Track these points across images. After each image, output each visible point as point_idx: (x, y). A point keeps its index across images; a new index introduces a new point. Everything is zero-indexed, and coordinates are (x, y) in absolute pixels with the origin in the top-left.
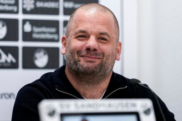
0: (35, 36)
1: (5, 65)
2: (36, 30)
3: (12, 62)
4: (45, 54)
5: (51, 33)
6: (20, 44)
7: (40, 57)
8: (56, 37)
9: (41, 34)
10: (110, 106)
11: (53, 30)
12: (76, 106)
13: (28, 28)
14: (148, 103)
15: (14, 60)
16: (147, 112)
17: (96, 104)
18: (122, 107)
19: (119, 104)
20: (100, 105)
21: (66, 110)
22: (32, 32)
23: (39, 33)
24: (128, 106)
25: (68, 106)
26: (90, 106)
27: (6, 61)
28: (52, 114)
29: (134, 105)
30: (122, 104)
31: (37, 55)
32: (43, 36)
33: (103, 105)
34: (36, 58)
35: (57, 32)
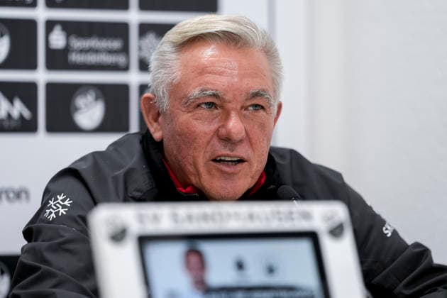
0: (75, 58)
1: (6, 124)
2: (77, 43)
3: (21, 117)
4: (97, 99)
5: (111, 52)
6: (41, 76)
7: (86, 105)
8: (121, 59)
9: (89, 54)
10: (251, 217)
11: (116, 44)
12: (175, 218)
13: (58, 39)
14: (338, 211)
15: (27, 114)
16: (336, 232)
17: (220, 214)
18: (280, 219)
19: (273, 213)
20: (229, 216)
21: (151, 229)
22: (67, 50)
23: (82, 51)
24: (293, 219)
25: (156, 218)
26: (205, 217)
27: (9, 116)
28: (119, 236)
29: (307, 216)
30: (279, 213)
31: (81, 101)
32: (92, 59)
33: (237, 215)
34: (77, 109)
35: (125, 50)
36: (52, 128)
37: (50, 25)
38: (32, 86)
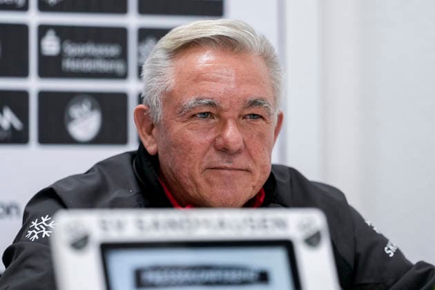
0: (69, 65)
2: (72, 50)
3: (12, 127)
4: (92, 108)
5: (108, 58)
6: (33, 84)
7: (81, 115)
8: (119, 67)
9: (84, 61)
10: (222, 224)
11: (113, 50)
12: (140, 225)
13: (51, 45)
14: (315, 219)
15: (17, 124)
16: (313, 241)
17: (188, 221)
18: (253, 227)
19: (245, 221)
20: (198, 223)
22: (61, 56)
23: (77, 58)
24: (266, 227)
25: (120, 226)
26: (172, 225)
28: (80, 244)
29: (281, 224)
30: (251, 220)
31: (75, 111)
32: (87, 66)
33: (207, 223)
34: (71, 119)
35: (123, 56)
36: (44, 139)
37: (43, 30)
38: (23, 96)
